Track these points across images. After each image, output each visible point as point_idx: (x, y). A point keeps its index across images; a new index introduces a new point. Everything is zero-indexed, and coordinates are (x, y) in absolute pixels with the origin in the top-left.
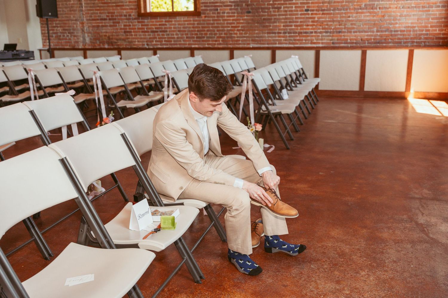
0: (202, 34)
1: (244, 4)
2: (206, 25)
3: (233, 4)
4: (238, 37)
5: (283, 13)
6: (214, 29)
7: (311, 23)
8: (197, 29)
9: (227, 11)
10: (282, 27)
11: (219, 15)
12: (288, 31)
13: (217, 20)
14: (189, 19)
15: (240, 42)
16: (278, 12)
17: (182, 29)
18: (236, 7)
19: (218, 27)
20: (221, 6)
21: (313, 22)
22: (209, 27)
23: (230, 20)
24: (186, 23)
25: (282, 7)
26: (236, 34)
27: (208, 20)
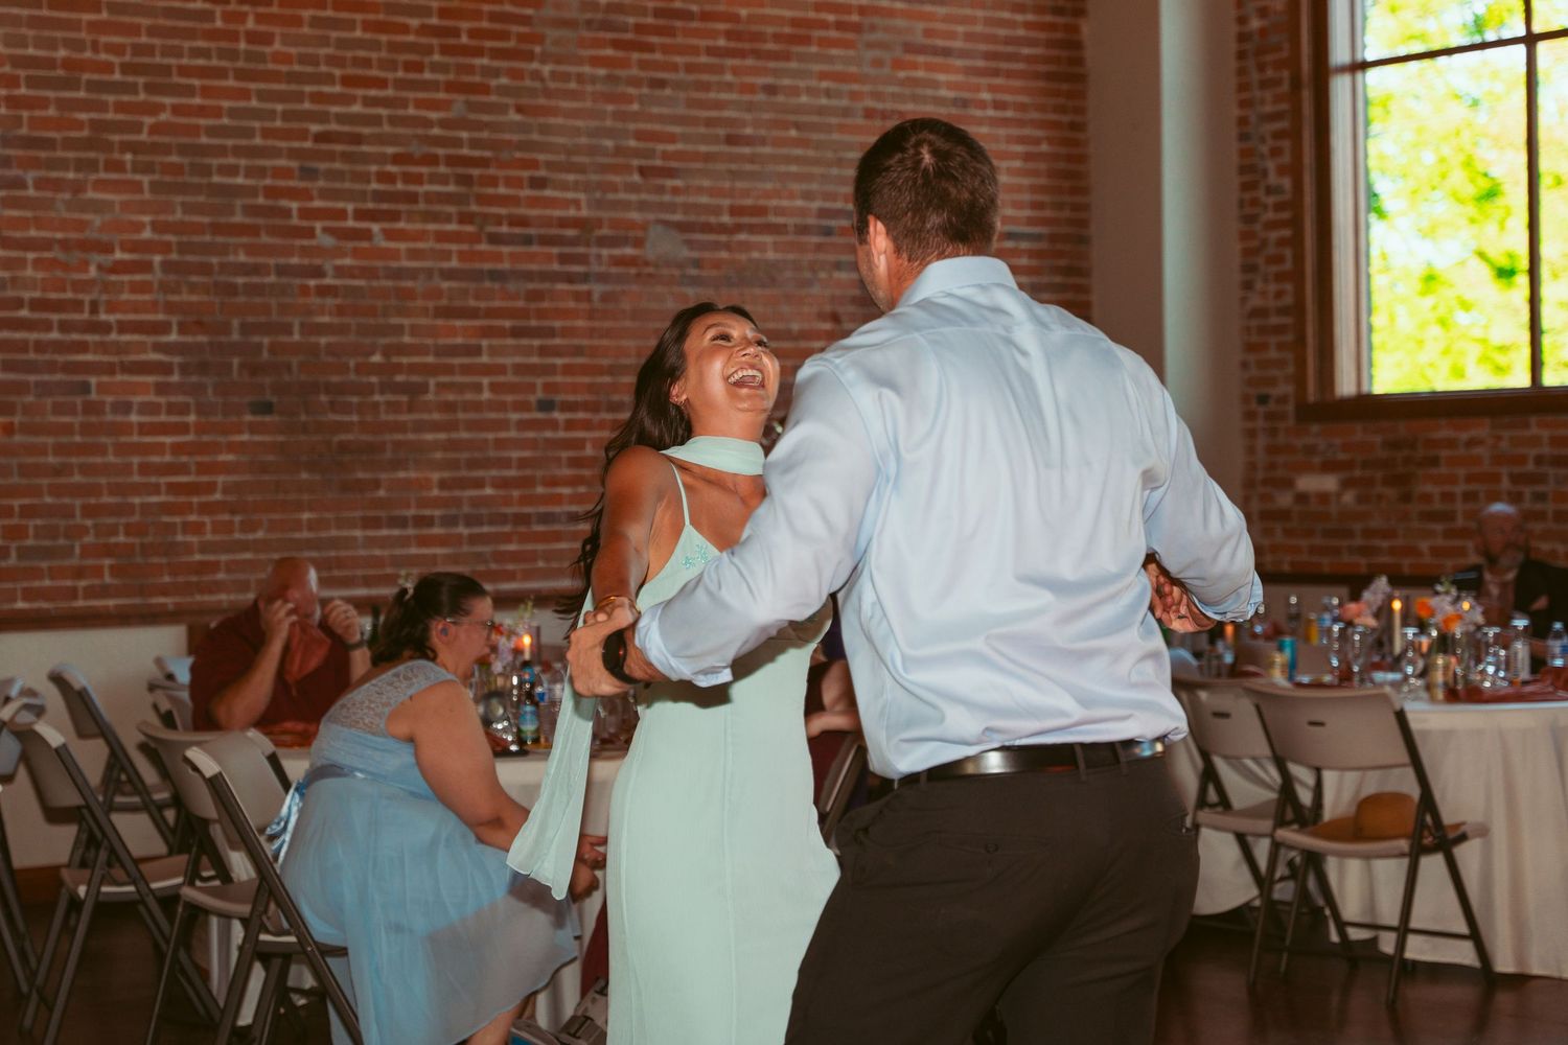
1: (236, 361)
2: (15, 479)
3: (177, 359)
4: (205, 548)
5: (436, 416)
6: (67, 500)
7: (566, 472)
9: (139, 399)
10: (435, 492)
11: (93, 419)
12: (466, 509)
13: (81, 449)
15: (221, 576)
16: (410, 410)
18: (194, 379)
19: (93, 490)
20: (110, 369)
21: (575, 463)
22: (35, 491)
23: (159, 448)
25: (432, 382)
26: (198, 528)
27: (31, 450)
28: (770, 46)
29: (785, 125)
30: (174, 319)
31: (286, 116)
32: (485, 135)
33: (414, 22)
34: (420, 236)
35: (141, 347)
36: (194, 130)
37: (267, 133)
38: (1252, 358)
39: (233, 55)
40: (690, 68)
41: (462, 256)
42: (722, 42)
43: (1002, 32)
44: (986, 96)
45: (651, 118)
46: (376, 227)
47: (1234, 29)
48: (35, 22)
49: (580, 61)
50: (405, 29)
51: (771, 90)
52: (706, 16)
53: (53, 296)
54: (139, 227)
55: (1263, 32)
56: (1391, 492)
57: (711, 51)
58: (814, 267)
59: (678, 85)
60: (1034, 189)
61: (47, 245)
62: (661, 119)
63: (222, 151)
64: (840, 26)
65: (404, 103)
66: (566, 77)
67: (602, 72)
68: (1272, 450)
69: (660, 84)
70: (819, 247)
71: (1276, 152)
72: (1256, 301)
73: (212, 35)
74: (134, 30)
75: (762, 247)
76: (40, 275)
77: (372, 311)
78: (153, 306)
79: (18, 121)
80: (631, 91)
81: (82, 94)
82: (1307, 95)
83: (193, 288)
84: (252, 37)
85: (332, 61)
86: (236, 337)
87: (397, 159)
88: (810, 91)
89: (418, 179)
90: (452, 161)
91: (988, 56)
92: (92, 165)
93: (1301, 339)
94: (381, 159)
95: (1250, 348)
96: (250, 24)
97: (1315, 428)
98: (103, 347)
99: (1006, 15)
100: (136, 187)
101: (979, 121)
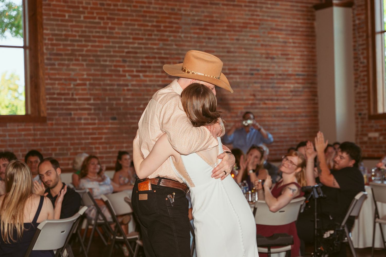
0: (48, 150)
1: (107, 107)
2: (54, 137)
3: (93, 107)
4: (100, 153)
6: (66, 142)
8: (39, 143)
9: (83, 117)
11: (73, 122)
13: (69, 129)
14: (27, 127)
17: (16, 143)
18: (97, 112)
19: (72, 139)
20: (76, 110)
22: (59, 139)
23: (89, 129)
24: (23, 133)
26: (98, 148)
27: (57, 129)
28: (238, 29)
29: (241, 48)
30: (92, 97)
31: (119, 47)
32: (168, 51)
33: (150, 24)
34: (152, 76)
35: (84, 104)
36: (96, 51)
37: (114, 52)
38: (357, 104)
39: (106, 33)
40: (218, 35)
41: (162, 81)
42: (225, 28)
43: (295, 25)
44: (291, 40)
45: (208, 47)
46: (141, 74)
47: (352, 23)
48: (57, 25)
49: (190, 33)
50: (148, 26)
51: (238, 40)
52: (222, 22)
53: (63, 92)
54: (83, 75)
55: (359, 24)
57: (223, 30)
58: (249, 83)
59: (215, 39)
60: (303, 63)
61: (60, 79)
62: (211, 47)
63: (103, 56)
64: (255, 24)
65: (147, 44)
66: (187, 37)
67: (196, 36)
68: (362, 127)
69: (210, 38)
70: (250, 78)
71: (363, 53)
72: (358, 90)
73: (101, 28)
74: (81, 27)
75: (236, 78)
76: (59, 87)
77: (140, 95)
78: (87, 94)
79: (53, 49)
80: (203, 40)
81: (69, 43)
82: (370, 39)
83: (97, 90)
84: (110, 28)
85: (130, 34)
86: (107, 101)
87: (146, 58)
88: (248, 40)
89: (151, 62)
90: (160, 58)
91: (292, 31)
92: (71, 60)
93: (369, 100)
94: (142, 58)
95: (357, 102)
96: (110, 25)
97: (373, 121)
98: (75, 104)
99: (296, 21)
100: (82, 65)
101: (289, 47)
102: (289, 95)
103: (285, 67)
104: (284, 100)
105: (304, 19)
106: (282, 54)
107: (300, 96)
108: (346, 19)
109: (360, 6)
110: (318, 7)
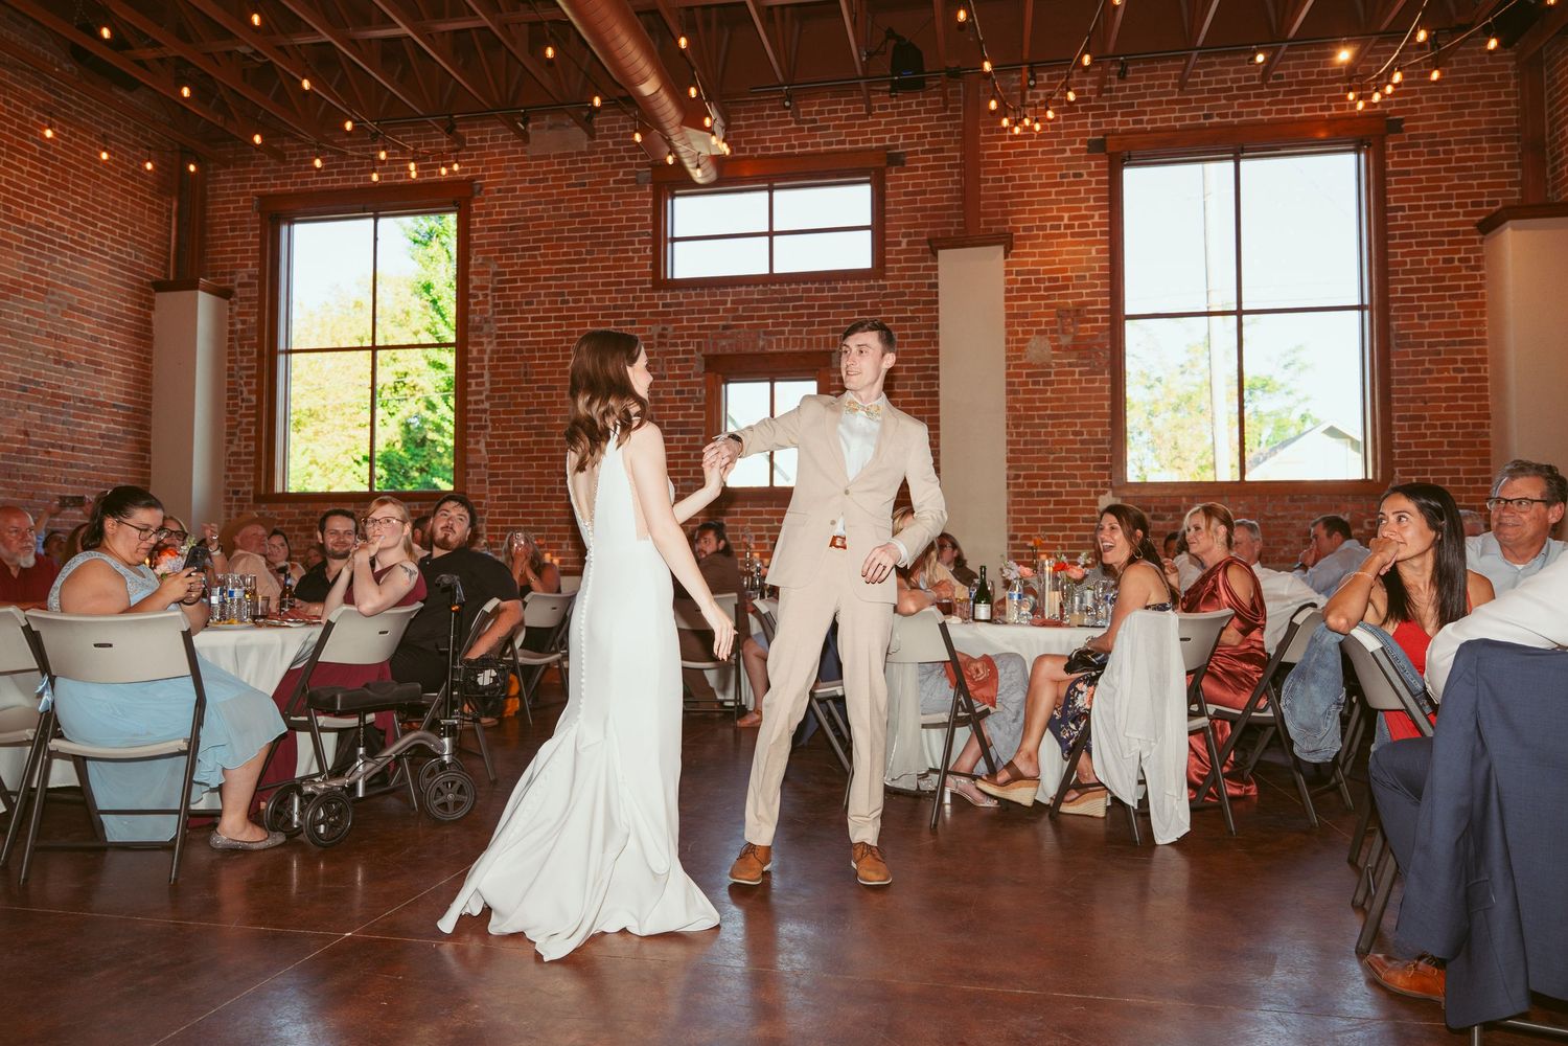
38: (231, 474)
43: (116, 310)
44: (107, 338)
47: (227, 327)
55: (243, 331)
56: (303, 534)
58: (16, 405)
60: (127, 386)
64: (36, 288)
70: (19, 396)
71: (247, 384)
72: (234, 449)
82: (265, 361)
88: (19, 318)
91: (108, 319)
93: (258, 468)
95: (230, 469)
97: (264, 506)
99: (118, 302)
101: (104, 350)
102: (98, 444)
103: (92, 386)
104: (86, 451)
105: (132, 303)
106: (87, 361)
107: (119, 447)
108: (218, 318)
109: (247, 299)
110: (161, 286)
